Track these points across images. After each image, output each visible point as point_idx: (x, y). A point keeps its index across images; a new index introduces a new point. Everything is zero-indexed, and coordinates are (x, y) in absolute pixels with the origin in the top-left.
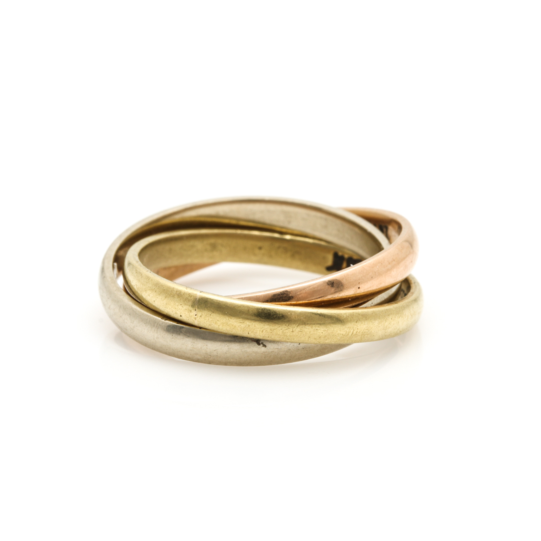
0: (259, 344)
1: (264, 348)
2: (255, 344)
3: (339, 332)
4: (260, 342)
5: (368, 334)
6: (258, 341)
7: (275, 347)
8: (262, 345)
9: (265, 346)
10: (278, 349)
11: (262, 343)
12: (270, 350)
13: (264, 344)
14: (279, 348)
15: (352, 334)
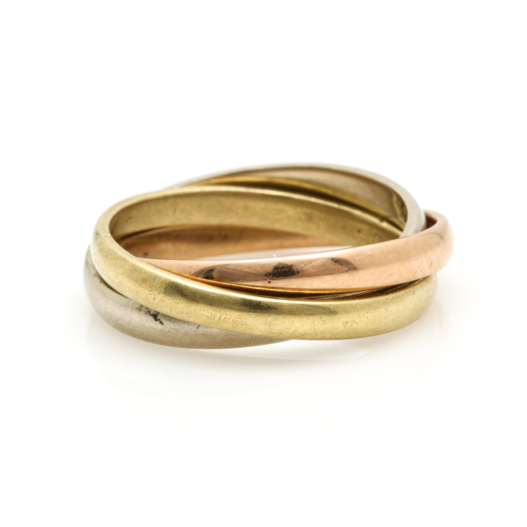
0: (156, 319)
1: (160, 325)
2: (152, 318)
3: (202, 312)
4: (158, 318)
5: (242, 325)
6: (155, 316)
7: (172, 327)
8: (158, 322)
9: (161, 323)
10: (174, 329)
11: (159, 319)
12: (167, 330)
13: (161, 320)
14: (176, 328)
15: (220, 318)
